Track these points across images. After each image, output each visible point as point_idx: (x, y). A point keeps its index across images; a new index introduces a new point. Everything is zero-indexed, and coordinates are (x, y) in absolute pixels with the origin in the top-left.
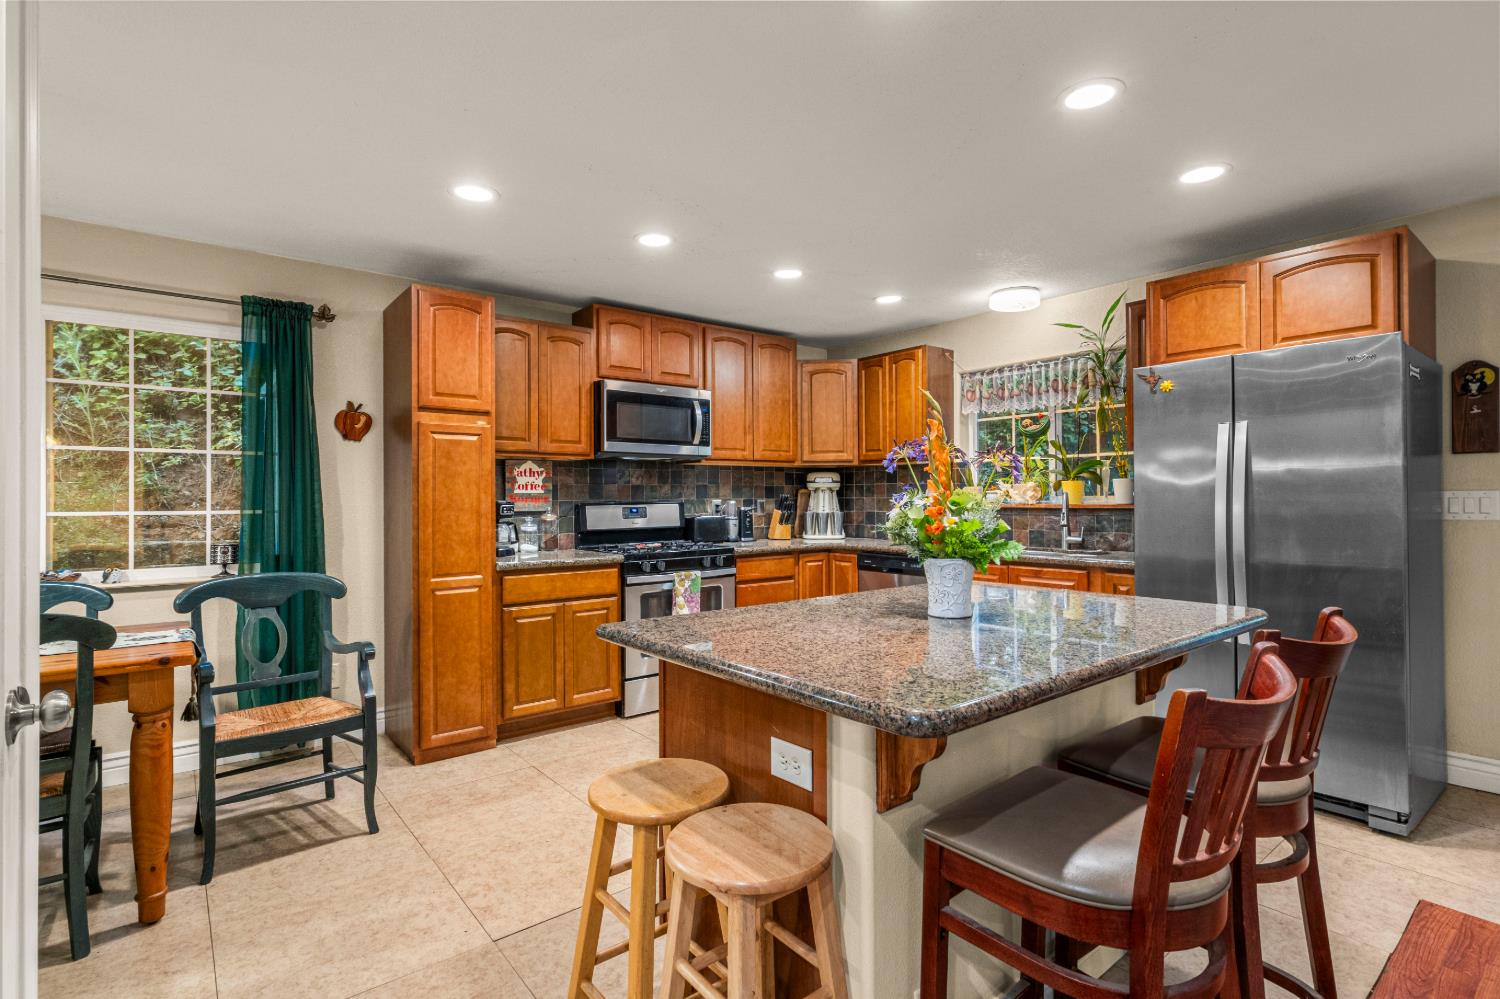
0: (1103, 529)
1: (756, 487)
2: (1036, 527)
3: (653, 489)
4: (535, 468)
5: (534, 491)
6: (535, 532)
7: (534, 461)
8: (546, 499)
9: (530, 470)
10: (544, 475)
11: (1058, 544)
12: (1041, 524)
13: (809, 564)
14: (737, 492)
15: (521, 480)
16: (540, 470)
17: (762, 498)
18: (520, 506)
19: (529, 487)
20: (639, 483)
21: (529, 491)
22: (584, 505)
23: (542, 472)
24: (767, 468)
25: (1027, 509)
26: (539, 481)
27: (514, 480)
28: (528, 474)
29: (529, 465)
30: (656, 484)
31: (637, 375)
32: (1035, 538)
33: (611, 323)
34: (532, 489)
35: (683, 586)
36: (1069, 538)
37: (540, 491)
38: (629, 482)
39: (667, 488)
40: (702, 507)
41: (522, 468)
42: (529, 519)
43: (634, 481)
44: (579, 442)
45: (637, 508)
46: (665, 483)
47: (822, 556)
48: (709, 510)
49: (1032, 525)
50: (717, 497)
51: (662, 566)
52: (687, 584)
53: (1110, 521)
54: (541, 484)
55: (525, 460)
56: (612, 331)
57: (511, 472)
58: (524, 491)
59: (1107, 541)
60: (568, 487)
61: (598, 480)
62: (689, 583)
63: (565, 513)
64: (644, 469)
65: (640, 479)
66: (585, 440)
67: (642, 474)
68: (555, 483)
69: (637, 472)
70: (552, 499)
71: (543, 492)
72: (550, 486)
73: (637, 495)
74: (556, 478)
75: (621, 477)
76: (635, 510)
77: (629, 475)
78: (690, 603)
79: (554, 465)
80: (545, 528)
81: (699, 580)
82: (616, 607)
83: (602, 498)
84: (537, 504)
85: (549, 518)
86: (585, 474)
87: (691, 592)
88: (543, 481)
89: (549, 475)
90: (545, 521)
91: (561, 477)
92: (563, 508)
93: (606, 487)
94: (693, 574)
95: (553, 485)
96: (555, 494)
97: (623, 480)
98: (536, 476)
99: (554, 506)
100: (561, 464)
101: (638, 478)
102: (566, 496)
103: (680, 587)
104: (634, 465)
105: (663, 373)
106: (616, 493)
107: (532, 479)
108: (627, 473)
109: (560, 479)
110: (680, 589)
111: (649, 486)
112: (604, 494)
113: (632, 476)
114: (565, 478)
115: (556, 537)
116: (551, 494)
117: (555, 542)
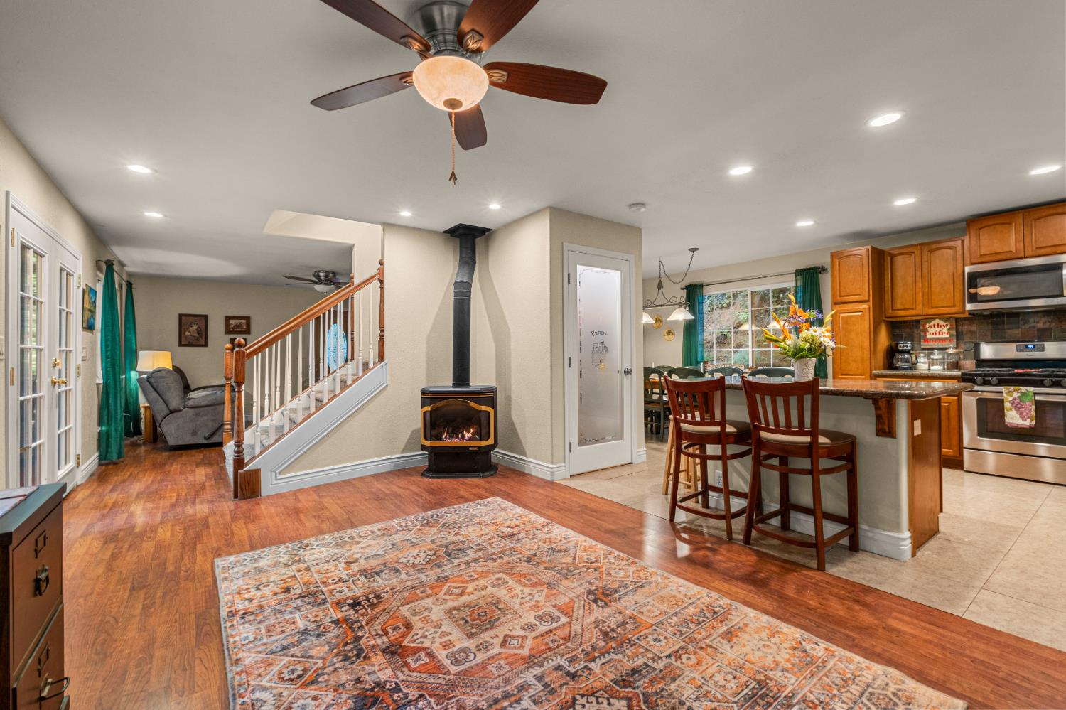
4: (941, 323)
5: (941, 336)
6: (941, 359)
7: (940, 319)
8: (951, 340)
9: (938, 324)
10: (949, 326)
15: (931, 330)
16: (945, 324)
18: (931, 345)
19: (938, 334)
20: (1047, 325)
21: (938, 336)
22: (979, 344)
23: (947, 325)
26: (945, 330)
27: (926, 331)
28: (936, 326)
29: (936, 321)
31: (1008, 256)
33: (980, 229)
35: (1011, 396)
37: (946, 336)
38: (1034, 327)
41: (932, 324)
42: (936, 351)
43: (1040, 325)
44: (954, 306)
45: (1034, 346)
51: (994, 381)
52: (1016, 395)
54: (946, 332)
55: (934, 319)
56: (981, 233)
57: (924, 326)
58: (934, 336)
60: (972, 332)
61: (1000, 327)
62: (1019, 395)
63: (970, 348)
64: (1052, 317)
65: (1048, 324)
66: (959, 304)
67: (1050, 320)
68: (960, 330)
69: (1044, 319)
70: (955, 341)
71: (948, 336)
72: (954, 332)
73: (1045, 335)
74: (960, 328)
75: (1024, 324)
76: (1031, 346)
77: (1035, 322)
78: (1019, 408)
79: (957, 320)
80: (948, 357)
81: (1031, 394)
82: (956, 403)
83: (1005, 338)
84: (944, 343)
85: (951, 351)
86: (988, 324)
87: (1021, 401)
88: (948, 330)
89: (954, 326)
90: (947, 353)
91: (966, 327)
92: (968, 345)
93: (1010, 332)
94: (1023, 389)
95: (957, 332)
96: (959, 337)
97: (1027, 326)
98: (943, 327)
99: (957, 344)
100: (965, 319)
101: (1045, 323)
102: (970, 338)
103: (1008, 397)
104: (1040, 315)
105: (1037, 248)
106: (1020, 335)
107: (940, 329)
108: (1032, 320)
109: (965, 328)
110: (1008, 398)
111: (1059, 328)
112: (1007, 336)
113: (1038, 322)
114: (970, 327)
115: (957, 362)
116: (955, 337)
117: (956, 365)
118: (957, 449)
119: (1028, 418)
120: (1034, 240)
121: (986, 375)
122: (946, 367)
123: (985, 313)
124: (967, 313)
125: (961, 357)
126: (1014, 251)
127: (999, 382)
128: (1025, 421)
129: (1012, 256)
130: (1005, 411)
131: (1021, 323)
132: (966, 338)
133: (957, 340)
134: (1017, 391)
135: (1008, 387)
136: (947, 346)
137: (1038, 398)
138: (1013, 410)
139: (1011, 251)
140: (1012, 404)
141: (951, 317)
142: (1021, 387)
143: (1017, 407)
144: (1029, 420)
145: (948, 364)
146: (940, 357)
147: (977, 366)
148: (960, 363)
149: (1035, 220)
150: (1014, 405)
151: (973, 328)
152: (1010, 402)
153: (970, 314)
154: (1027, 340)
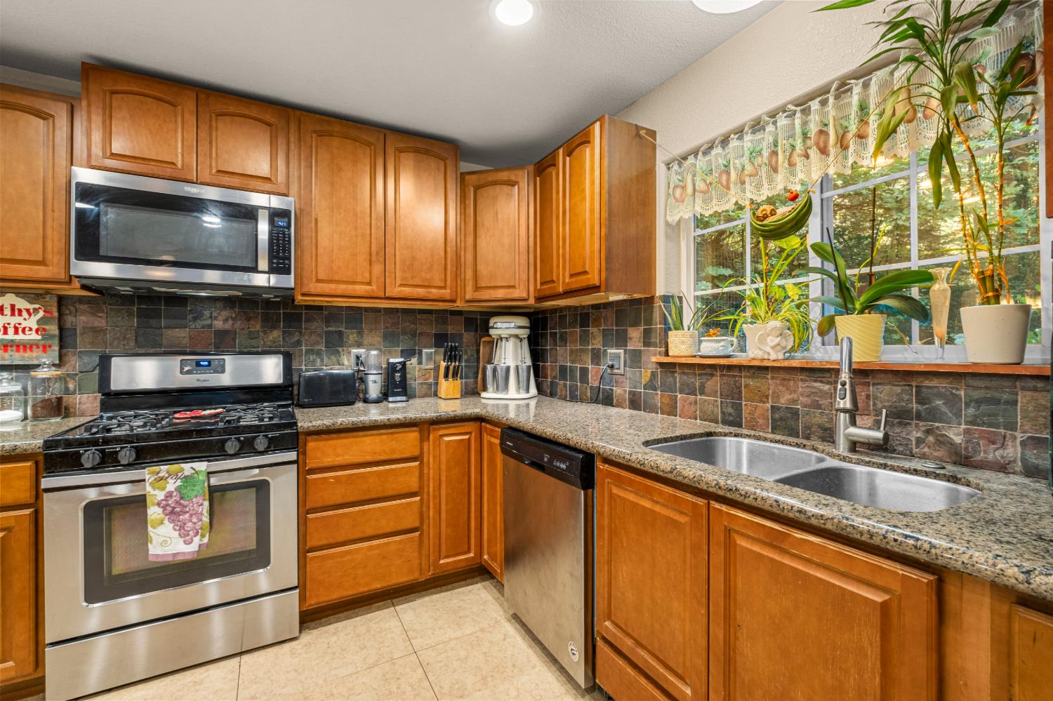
0: (933, 415)
1: (420, 333)
2: (784, 400)
3: (252, 336)
4: (22, 304)
5: (21, 337)
6: (18, 393)
7: (17, 294)
8: (44, 347)
9: (13, 307)
10: (41, 314)
11: (828, 435)
12: (794, 396)
13: (447, 439)
14: (390, 338)
16: (31, 307)
17: (430, 347)
19: (11, 330)
20: (228, 326)
21: (11, 335)
22: (110, 357)
23: (36, 310)
24: (437, 311)
25: (766, 368)
26: (32, 322)
28: (8, 311)
29: (9, 299)
30: (258, 327)
31: (169, 171)
32: (781, 419)
33: (113, 92)
34: (16, 332)
35: (163, 489)
36: (852, 430)
37: (34, 336)
38: (210, 326)
39: (276, 334)
40: (333, 358)
42: (5, 374)
43: (219, 324)
44: (43, 263)
45: (209, 362)
46: (274, 327)
47: (470, 426)
48: (346, 363)
49: (777, 396)
50: (359, 345)
51: (126, 455)
52: (171, 485)
53: (952, 400)
54: (35, 327)
56: (114, 104)
59: (942, 441)
60: (96, 331)
61: (153, 322)
62: (179, 483)
63: (89, 368)
64: (237, 310)
65: (230, 322)
66: (55, 259)
67: (234, 316)
68: (68, 325)
69: (225, 313)
70: (56, 348)
71: (40, 337)
72: (53, 329)
73: (224, 343)
74: (70, 320)
75: (195, 319)
76: (206, 363)
77: (211, 317)
78: (179, 514)
79: (61, 300)
80: (34, 388)
81: (202, 477)
82: (27, 526)
83: (161, 346)
84: (28, 354)
85: (42, 373)
86: (130, 314)
87: (182, 498)
88: (38, 322)
89: (56, 314)
90: (33, 378)
91: (83, 318)
92: (86, 359)
93: (169, 332)
94: (187, 468)
95: (61, 329)
96: (65, 339)
97: (199, 323)
98: (25, 314)
99: (61, 357)
100: (81, 300)
101: (226, 320)
102: (92, 344)
103: (157, 492)
104: (219, 305)
105: (219, 171)
106: (186, 341)
107: (15, 320)
108: (207, 313)
109: (81, 320)
110: (155, 494)
111: (246, 332)
112: (164, 342)
113: (216, 318)
114: (91, 318)
115: (60, 400)
116: (56, 341)
117: (58, 408)
118: (27, 654)
119: (197, 534)
120: (214, 155)
121: (106, 441)
122: (29, 412)
123: (125, 289)
124: (76, 283)
125: (71, 386)
126: (179, 166)
127: (137, 454)
128: (191, 542)
129: (174, 175)
130: (150, 529)
131: (190, 317)
132: (82, 343)
133: (61, 347)
134: (175, 475)
135: (156, 468)
136: (36, 362)
137: (214, 481)
138: (166, 522)
139: (173, 163)
140: (164, 508)
141: (48, 292)
142: (183, 465)
143: (173, 513)
144: (197, 540)
145: (34, 406)
146: (18, 388)
147: (105, 407)
148: (67, 400)
149: (218, 115)
150: (169, 509)
151: (100, 322)
152: (159, 504)
153: (84, 287)
154: (198, 350)
